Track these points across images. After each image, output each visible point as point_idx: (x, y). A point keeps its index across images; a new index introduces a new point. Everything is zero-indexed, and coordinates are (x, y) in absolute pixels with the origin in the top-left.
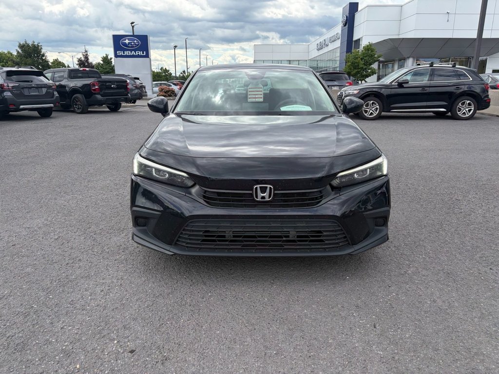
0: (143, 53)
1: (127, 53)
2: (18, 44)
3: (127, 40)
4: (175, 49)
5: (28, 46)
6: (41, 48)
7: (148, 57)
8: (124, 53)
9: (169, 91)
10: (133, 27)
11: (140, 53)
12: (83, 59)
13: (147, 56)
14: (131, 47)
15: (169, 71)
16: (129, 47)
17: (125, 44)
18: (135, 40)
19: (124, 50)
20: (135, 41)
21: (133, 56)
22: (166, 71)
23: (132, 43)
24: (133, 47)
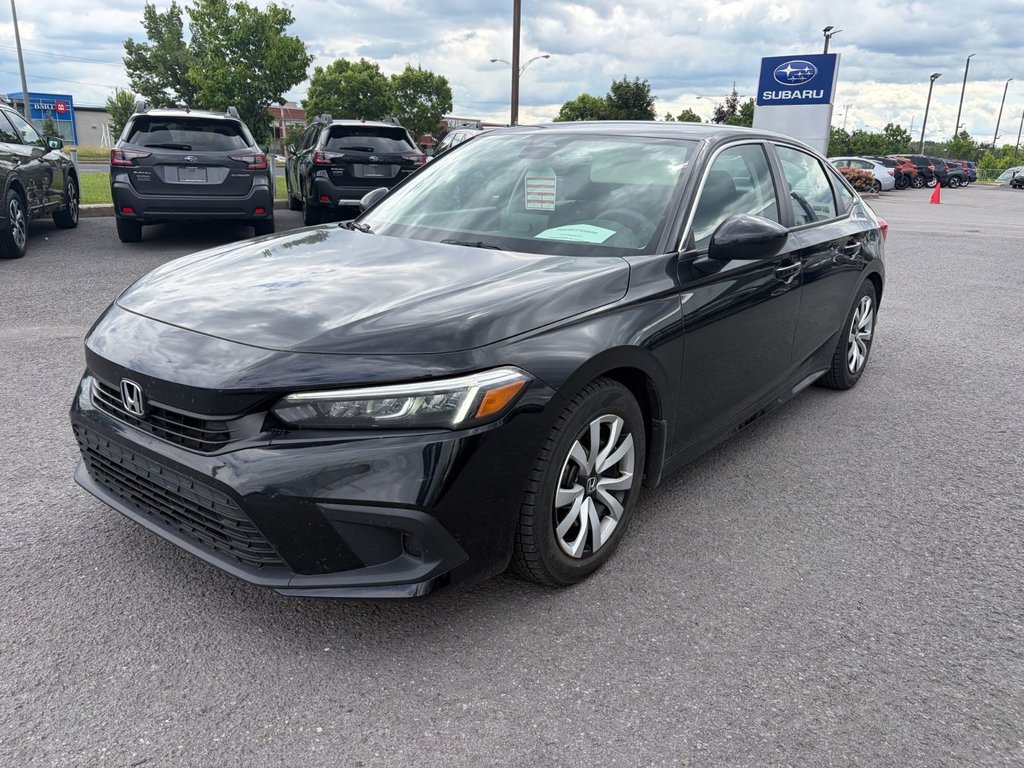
0: (818, 94)
1: (783, 95)
2: (611, 84)
3: (789, 67)
4: (932, 81)
5: (628, 86)
6: (648, 91)
7: (828, 102)
8: (777, 95)
9: (859, 178)
10: (828, 37)
11: (812, 94)
12: (725, 109)
13: (826, 100)
14: (795, 82)
15: (905, 132)
16: (790, 82)
17: (783, 77)
18: (805, 66)
19: (778, 89)
20: (807, 69)
21: (796, 101)
22: (898, 131)
23: (798, 72)
24: (800, 81)
